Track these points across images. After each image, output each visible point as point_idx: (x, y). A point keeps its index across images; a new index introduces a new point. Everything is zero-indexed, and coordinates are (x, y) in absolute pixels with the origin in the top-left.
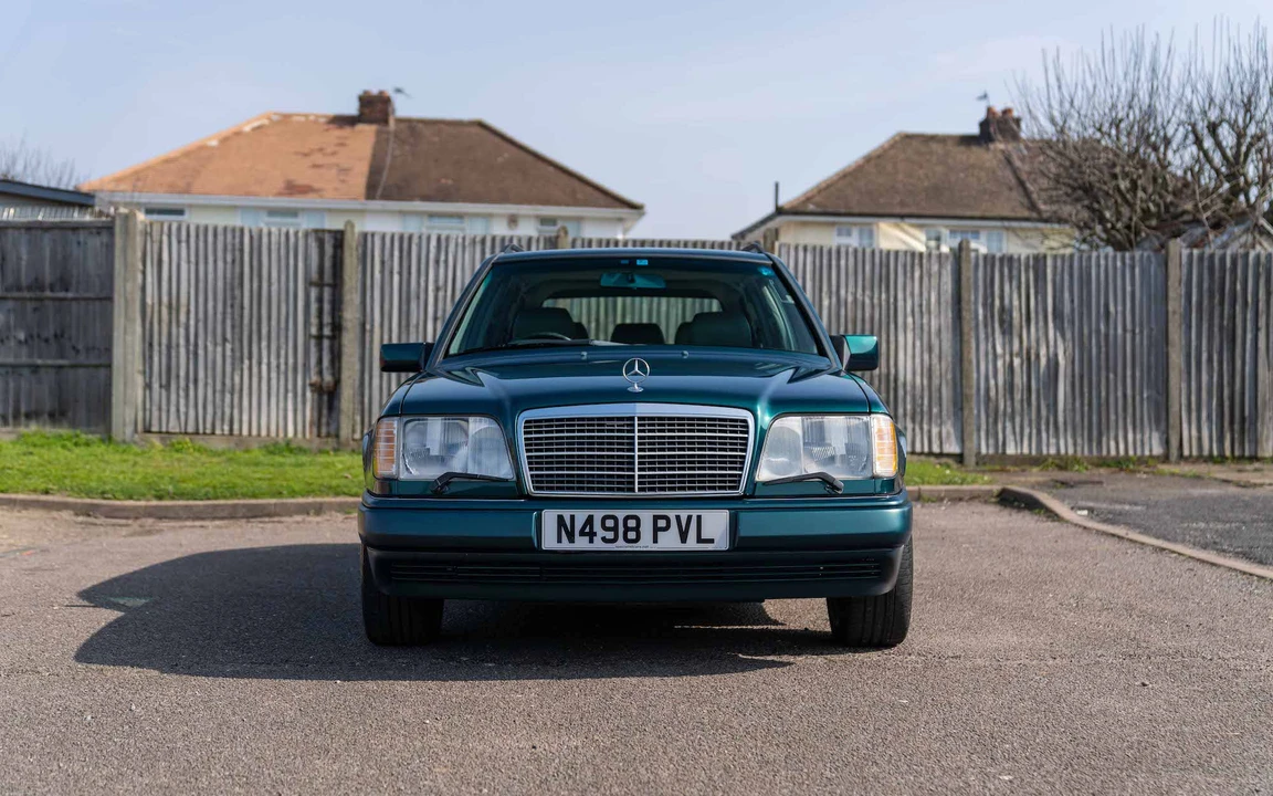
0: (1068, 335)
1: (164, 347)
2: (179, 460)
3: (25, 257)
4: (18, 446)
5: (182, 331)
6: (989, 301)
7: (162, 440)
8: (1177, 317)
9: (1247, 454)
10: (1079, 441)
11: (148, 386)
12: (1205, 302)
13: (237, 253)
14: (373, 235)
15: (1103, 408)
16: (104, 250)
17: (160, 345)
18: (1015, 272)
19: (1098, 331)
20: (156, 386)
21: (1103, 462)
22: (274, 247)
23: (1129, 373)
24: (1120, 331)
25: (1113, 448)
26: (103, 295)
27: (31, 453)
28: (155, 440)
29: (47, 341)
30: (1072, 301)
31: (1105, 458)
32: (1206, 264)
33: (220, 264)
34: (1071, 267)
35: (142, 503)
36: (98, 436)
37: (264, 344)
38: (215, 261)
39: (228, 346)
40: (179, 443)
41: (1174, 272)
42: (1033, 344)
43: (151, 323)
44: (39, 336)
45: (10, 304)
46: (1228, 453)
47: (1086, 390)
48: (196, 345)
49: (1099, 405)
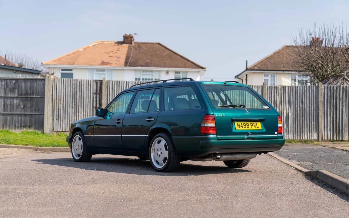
0: (292, 107)
1: (57, 110)
2: (60, 138)
3: (23, 87)
4: (21, 134)
5: (62, 105)
6: (271, 98)
7: (57, 133)
8: (321, 103)
9: (340, 139)
10: (295, 135)
11: (53, 119)
12: (329, 99)
13: (76, 86)
14: (110, 81)
15: (301, 127)
16: (43, 85)
17: (56, 109)
18: (278, 91)
19: (300, 106)
20: (55, 119)
21: (301, 141)
22: (85, 84)
23: (308, 117)
24: (306, 106)
25: (304, 137)
26: (42, 97)
27: (24, 136)
28: (55, 133)
29: (28, 108)
30: (293, 98)
31: (301, 140)
32: (329, 88)
33: (72, 88)
34: (293, 89)
35: (49, 148)
36: (40, 132)
37: (82, 109)
38: (70, 88)
39: (73, 109)
40: (60, 134)
41: (320, 91)
42: (282, 109)
43: (54, 104)
44: (26, 107)
45: (19, 99)
46: (335, 139)
47: (296, 122)
48: (65, 109)
49: (300, 126)
